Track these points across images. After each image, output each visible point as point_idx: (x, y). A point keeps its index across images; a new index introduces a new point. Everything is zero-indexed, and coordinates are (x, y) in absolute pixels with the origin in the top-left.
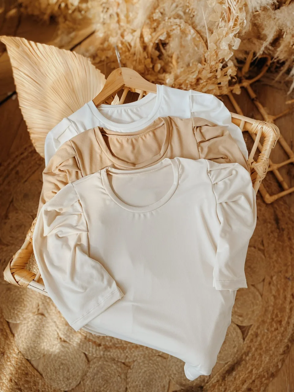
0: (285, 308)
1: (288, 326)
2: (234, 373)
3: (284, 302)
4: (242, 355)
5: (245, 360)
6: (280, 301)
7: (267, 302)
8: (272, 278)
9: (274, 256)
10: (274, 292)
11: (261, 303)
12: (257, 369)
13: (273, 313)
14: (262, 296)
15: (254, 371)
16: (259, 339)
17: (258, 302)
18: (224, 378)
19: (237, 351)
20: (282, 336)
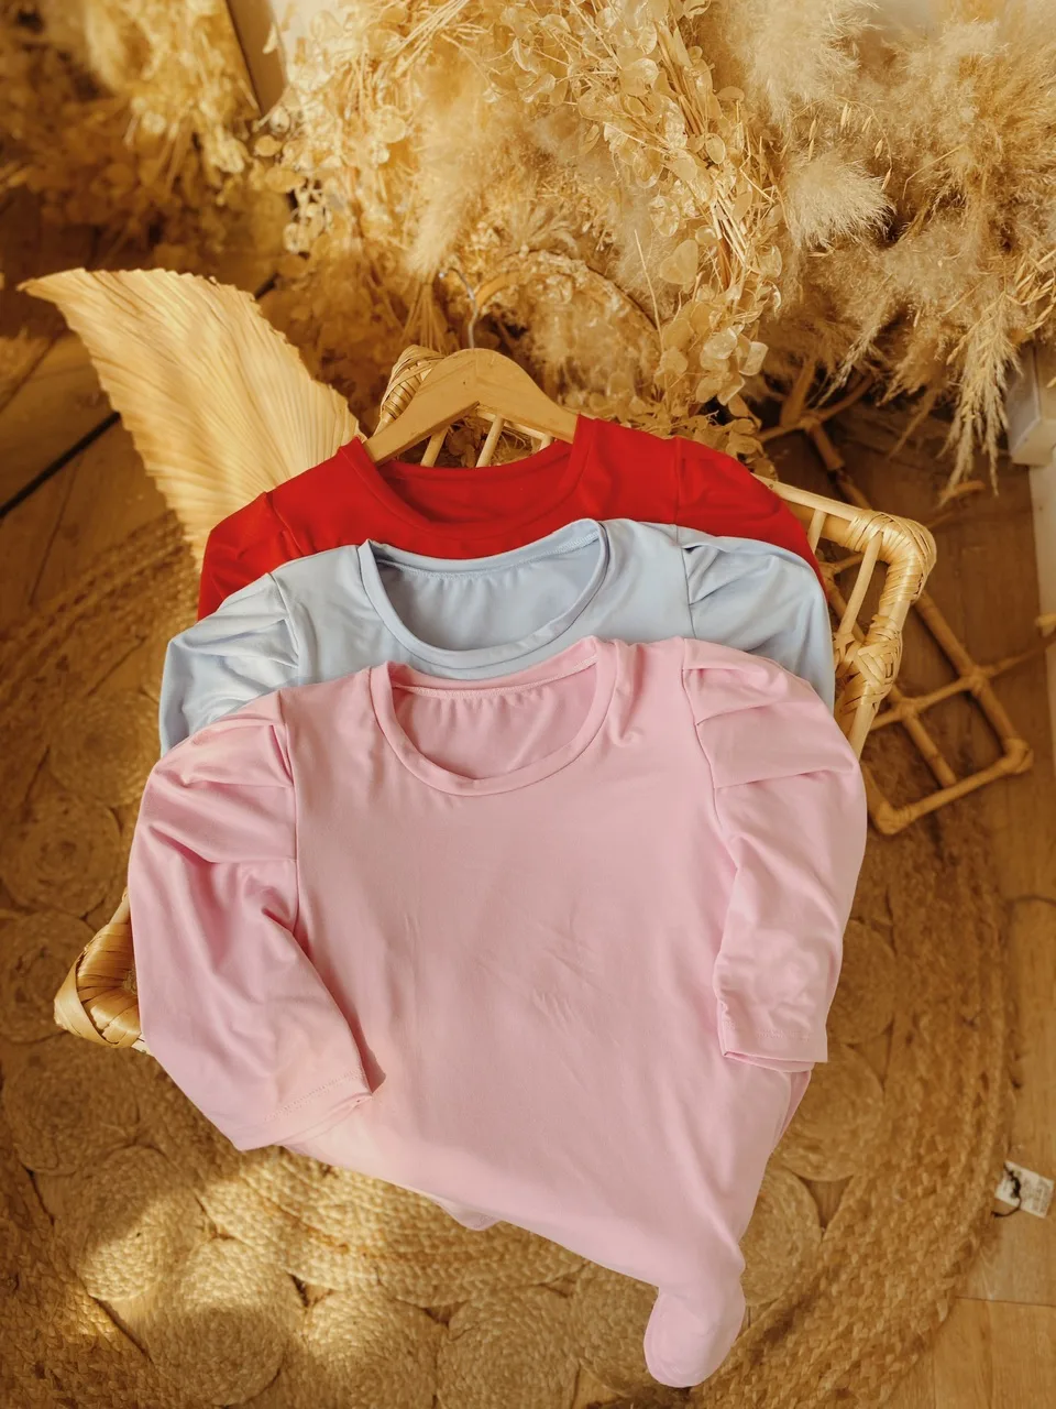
0: (959, 1121)
1: (970, 1180)
2: (791, 1340)
3: (956, 1102)
4: (817, 1279)
5: (826, 1295)
6: (942, 1098)
7: (901, 1102)
8: (915, 1020)
9: (925, 950)
10: (922, 1069)
11: (881, 1104)
12: (868, 1325)
13: (920, 1135)
14: (882, 1080)
15: (857, 1333)
16: (874, 1222)
17: (870, 1101)
18: (756, 1358)
19: (801, 1265)
20: (952, 1215)
